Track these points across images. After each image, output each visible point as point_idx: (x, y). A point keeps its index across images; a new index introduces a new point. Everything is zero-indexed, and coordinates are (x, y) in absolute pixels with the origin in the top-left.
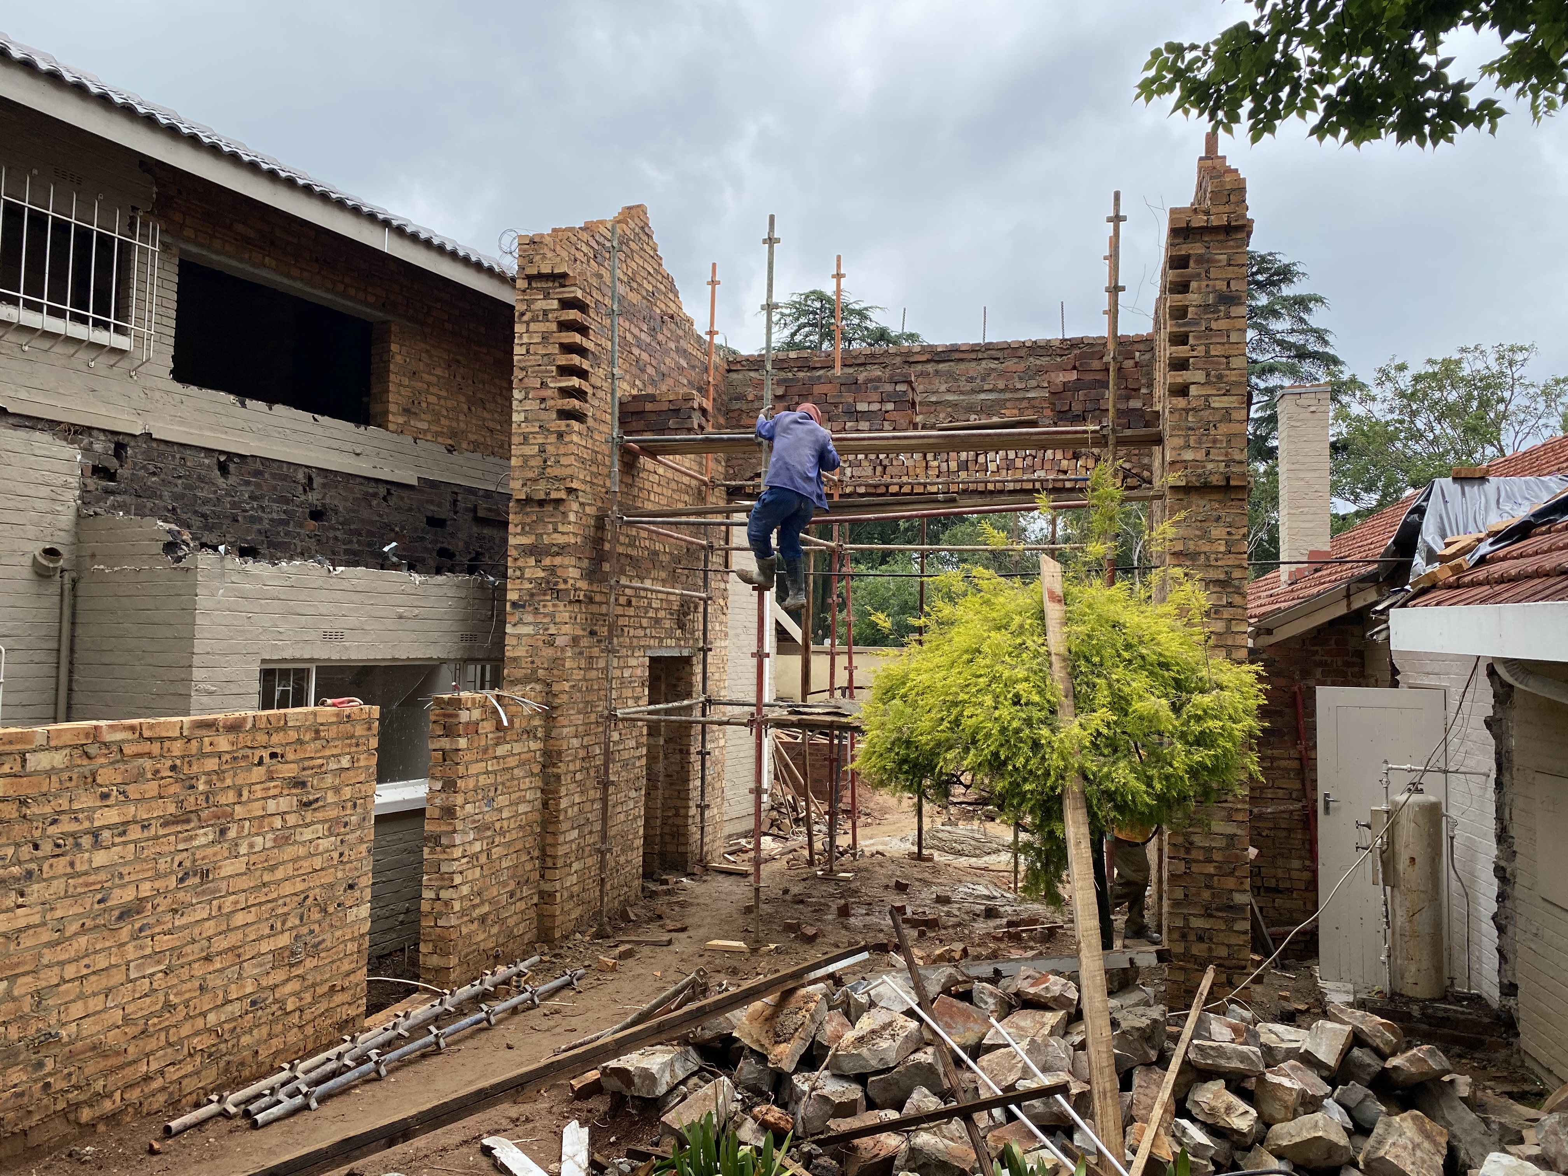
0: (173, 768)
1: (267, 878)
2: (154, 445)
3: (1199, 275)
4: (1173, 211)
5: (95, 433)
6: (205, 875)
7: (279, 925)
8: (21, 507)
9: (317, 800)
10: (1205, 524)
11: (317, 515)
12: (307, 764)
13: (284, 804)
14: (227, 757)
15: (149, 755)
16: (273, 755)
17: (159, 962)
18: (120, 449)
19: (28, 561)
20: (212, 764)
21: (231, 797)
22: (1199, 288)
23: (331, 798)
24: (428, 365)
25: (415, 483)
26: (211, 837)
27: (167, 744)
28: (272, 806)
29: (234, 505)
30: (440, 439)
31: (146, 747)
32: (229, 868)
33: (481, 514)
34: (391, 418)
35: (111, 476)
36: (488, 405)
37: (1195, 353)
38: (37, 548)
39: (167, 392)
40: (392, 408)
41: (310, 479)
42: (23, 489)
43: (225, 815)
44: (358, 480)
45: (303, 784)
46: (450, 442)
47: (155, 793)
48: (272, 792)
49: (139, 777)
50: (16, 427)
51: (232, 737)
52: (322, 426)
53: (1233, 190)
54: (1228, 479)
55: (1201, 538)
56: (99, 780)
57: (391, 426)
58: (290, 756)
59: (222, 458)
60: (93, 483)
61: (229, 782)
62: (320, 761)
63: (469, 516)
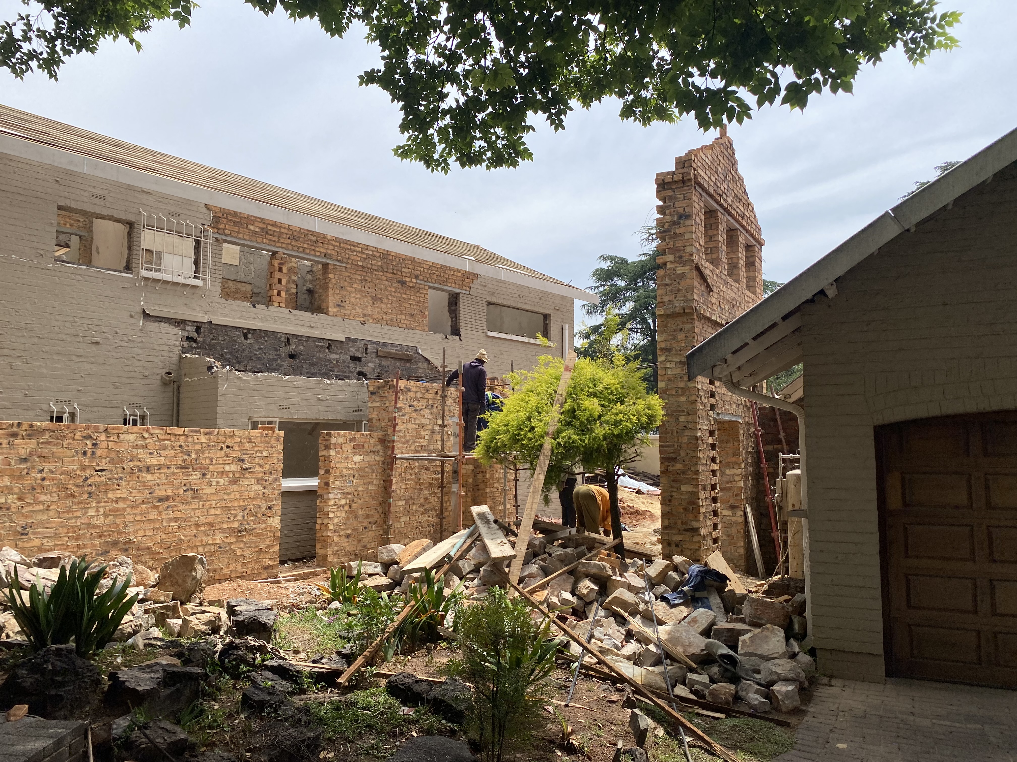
0: (180, 446)
1: (226, 497)
2: (213, 326)
3: (670, 206)
4: (658, 175)
5: (187, 322)
6: (195, 491)
7: (232, 518)
8: (156, 354)
9: (250, 468)
10: (675, 333)
11: (292, 356)
12: (245, 452)
13: (233, 467)
14: (204, 445)
15: (170, 440)
16: (228, 447)
17: (176, 522)
18: (198, 330)
19: (159, 377)
20: (198, 447)
21: (208, 461)
22: (670, 212)
23: (258, 468)
24: (349, 283)
25: (344, 340)
26: (198, 476)
27: (177, 437)
28: (227, 468)
29: (251, 352)
30: (357, 319)
31: (168, 437)
32: (208, 490)
33: (379, 354)
34: (330, 309)
35: (195, 341)
36: (384, 300)
37: (668, 247)
38: (163, 372)
39: (219, 303)
40: (331, 304)
41: (288, 339)
42: (156, 347)
43: (205, 468)
44: (312, 339)
45: (243, 461)
46: (363, 319)
47: (173, 455)
48: (227, 462)
49: (164, 448)
50: (154, 321)
51: (207, 437)
52: (294, 315)
53: (686, 161)
54: (684, 309)
55: (673, 340)
56: (149, 447)
57: (331, 313)
58: (236, 448)
59: (245, 331)
60: (186, 344)
61: (207, 455)
62: (252, 452)
63: (374, 355)
